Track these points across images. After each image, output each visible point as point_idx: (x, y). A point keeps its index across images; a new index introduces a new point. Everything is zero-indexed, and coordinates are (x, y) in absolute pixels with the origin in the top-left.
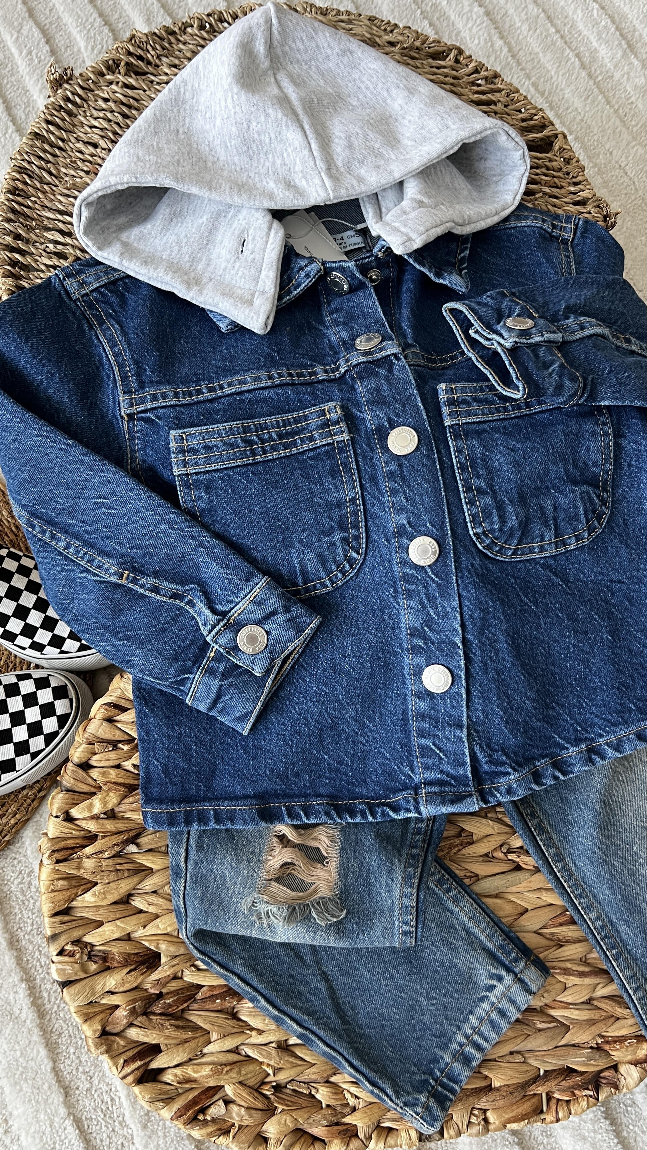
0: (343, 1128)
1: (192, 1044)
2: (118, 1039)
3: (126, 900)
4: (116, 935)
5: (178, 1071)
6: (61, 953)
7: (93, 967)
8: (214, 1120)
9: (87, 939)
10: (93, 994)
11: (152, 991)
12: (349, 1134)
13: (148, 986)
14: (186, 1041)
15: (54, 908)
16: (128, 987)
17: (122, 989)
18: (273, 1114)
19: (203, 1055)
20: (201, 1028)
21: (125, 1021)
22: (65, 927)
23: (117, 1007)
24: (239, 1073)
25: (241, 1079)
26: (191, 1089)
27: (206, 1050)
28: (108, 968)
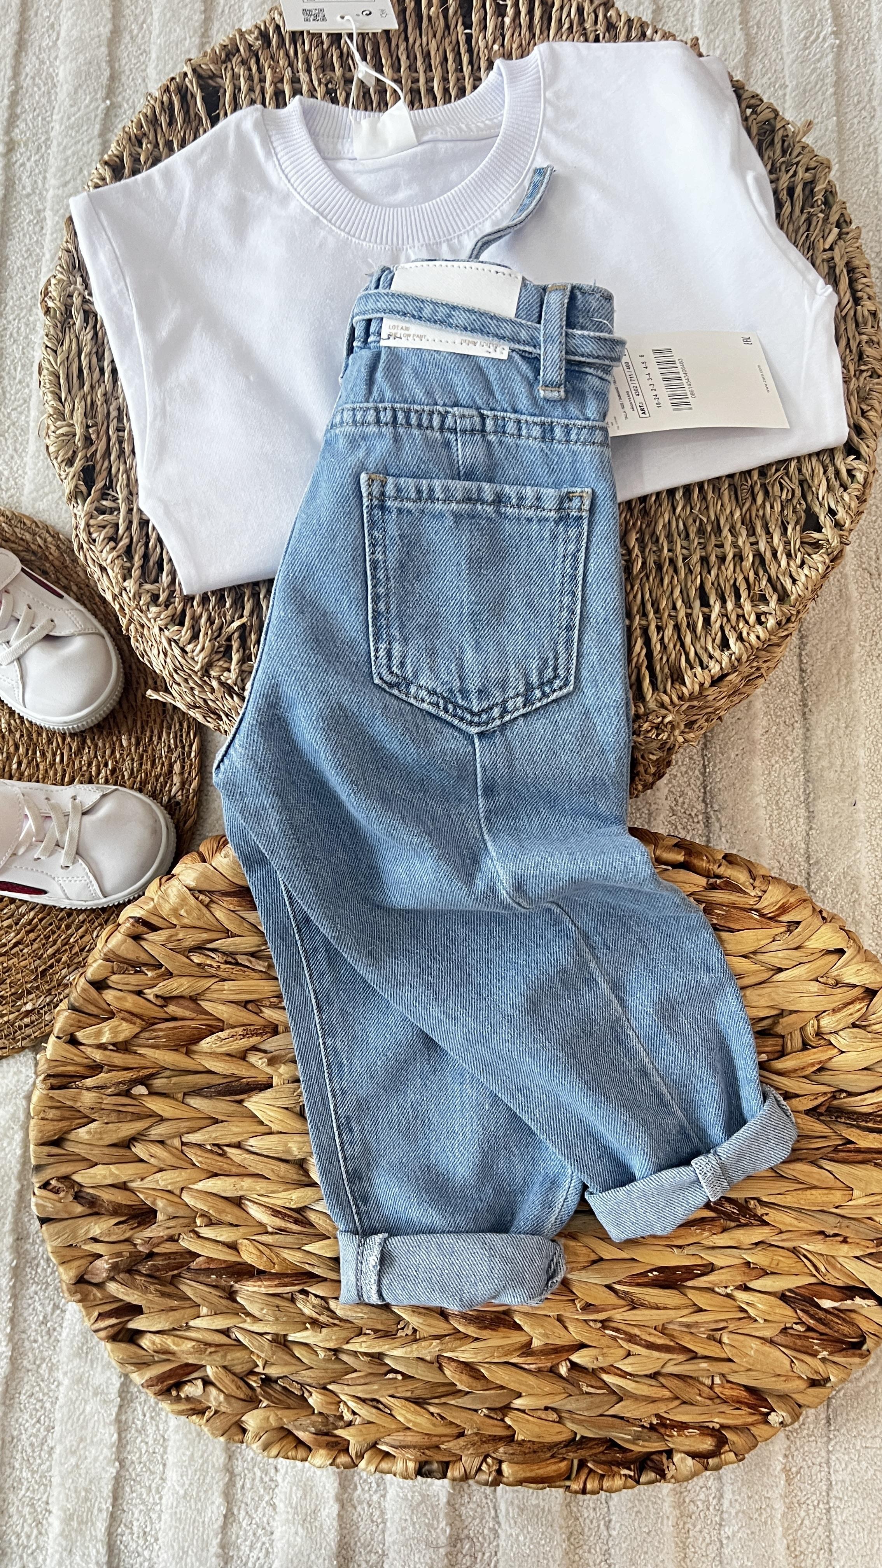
0: (333, 1439)
1: (177, 1314)
2: (95, 1290)
3: (127, 1143)
4: (109, 1181)
5: (157, 1339)
6: (45, 1186)
7: (79, 1209)
8: (188, 1399)
9: (76, 1178)
10: (75, 1237)
11: (141, 1249)
12: (339, 1447)
13: (138, 1241)
14: (172, 1309)
15: (42, 1137)
16: (114, 1238)
17: (106, 1239)
18: (257, 1408)
19: (188, 1328)
20: (190, 1299)
21: (105, 1275)
22: (52, 1160)
23: (101, 1256)
24: (224, 1357)
25: (226, 1364)
26: (168, 1360)
27: (191, 1323)
28: (96, 1214)
